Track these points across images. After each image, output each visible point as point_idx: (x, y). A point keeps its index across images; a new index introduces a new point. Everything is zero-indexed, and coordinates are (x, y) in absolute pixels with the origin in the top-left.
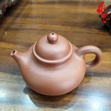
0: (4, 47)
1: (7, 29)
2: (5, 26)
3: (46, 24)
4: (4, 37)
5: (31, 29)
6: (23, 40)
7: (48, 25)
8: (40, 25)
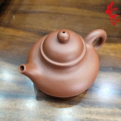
0: (12, 34)
1: (15, 12)
2: (12, 8)
3: (59, 6)
4: (12, 22)
5: (42, 12)
6: (34, 27)
7: (61, 8)
8: (52, 7)
